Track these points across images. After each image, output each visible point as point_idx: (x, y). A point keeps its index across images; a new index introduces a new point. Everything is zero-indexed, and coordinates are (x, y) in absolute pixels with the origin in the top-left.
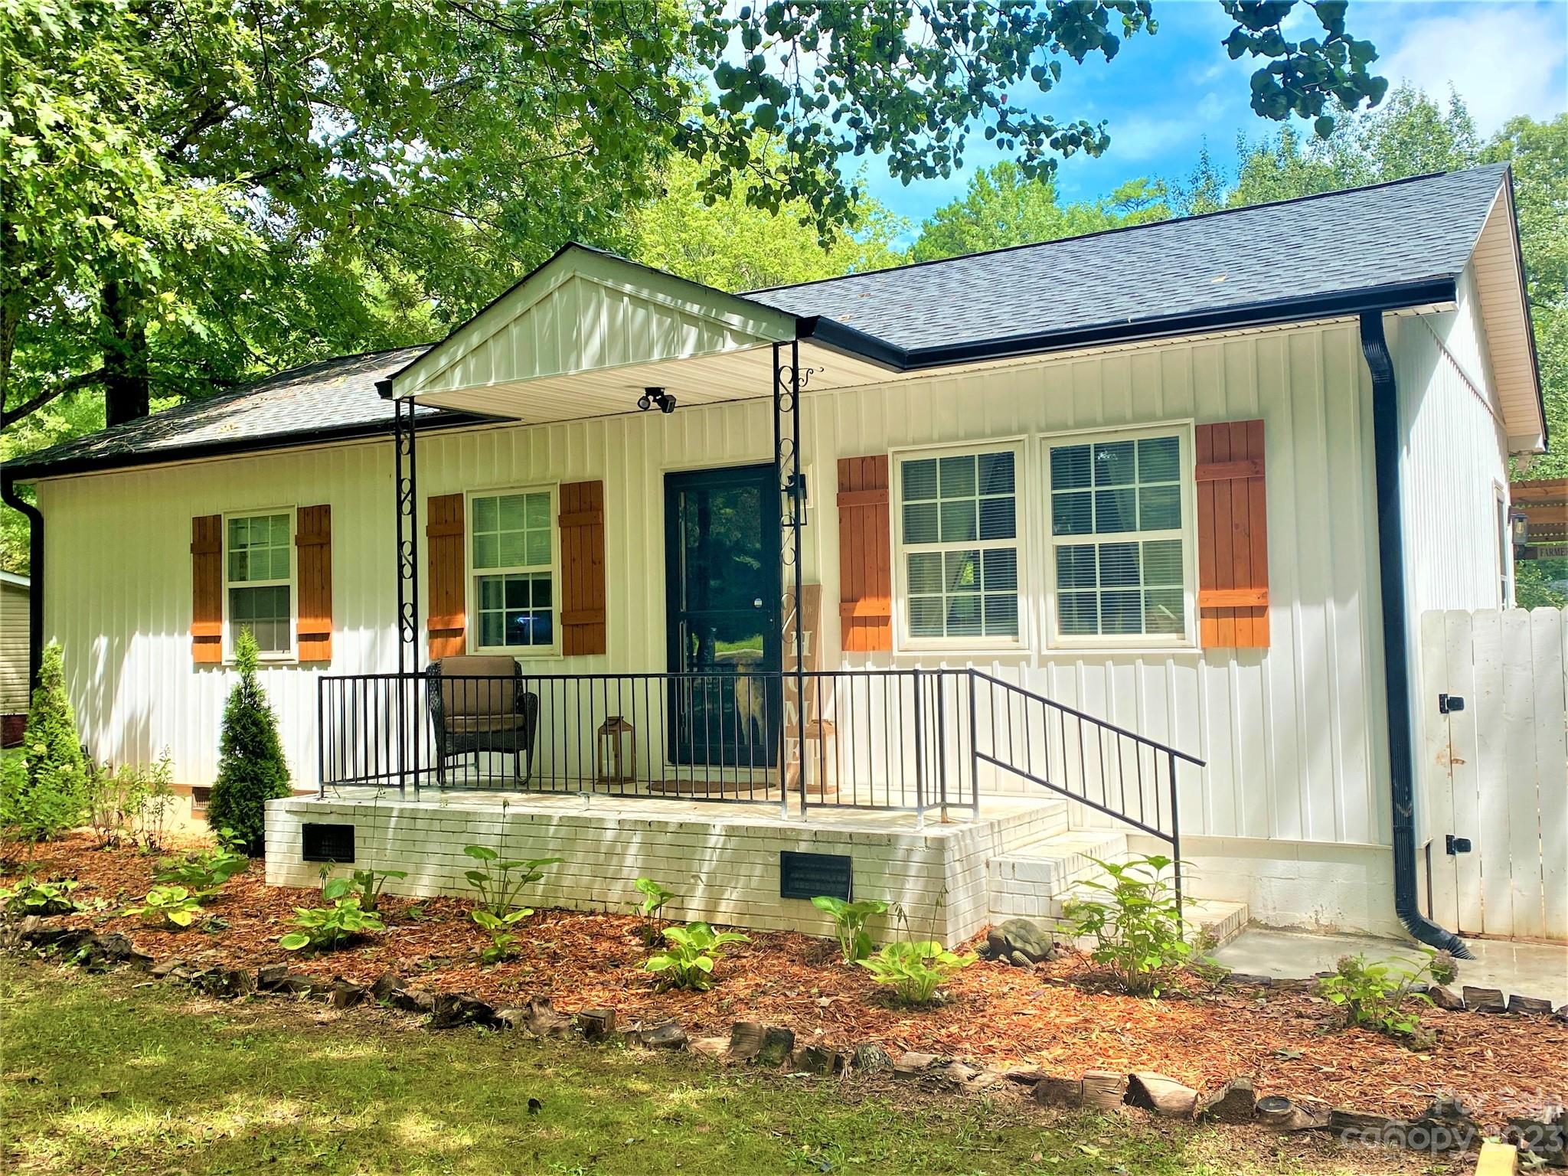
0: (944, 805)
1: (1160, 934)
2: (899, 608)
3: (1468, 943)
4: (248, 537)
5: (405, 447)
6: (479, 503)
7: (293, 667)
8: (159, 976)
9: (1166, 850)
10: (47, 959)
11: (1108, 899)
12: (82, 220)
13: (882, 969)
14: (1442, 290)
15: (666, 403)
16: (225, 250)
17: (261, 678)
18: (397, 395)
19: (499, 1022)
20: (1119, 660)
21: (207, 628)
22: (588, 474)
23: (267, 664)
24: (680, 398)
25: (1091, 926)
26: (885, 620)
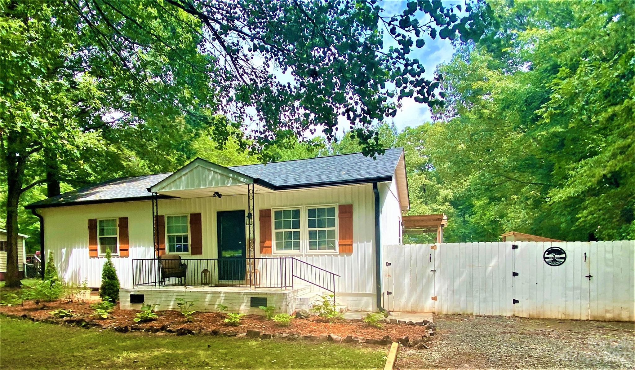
0: (286, 287)
1: (332, 311)
2: (274, 243)
3: (391, 313)
4: (105, 224)
5: (155, 204)
6: (168, 218)
7: (118, 257)
8: (104, 328)
9: (333, 294)
10: (73, 326)
11: (321, 304)
12: (59, 142)
13: (276, 319)
14: (389, 178)
15: (220, 196)
16: (96, 150)
17: (113, 260)
18: (152, 192)
19: (193, 333)
20: (322, 255)
21: (93, 247)
22: (197, 211)
23: (114, 257)
24: (223, 194)
25: (318, 309)
26: (270, 247)
